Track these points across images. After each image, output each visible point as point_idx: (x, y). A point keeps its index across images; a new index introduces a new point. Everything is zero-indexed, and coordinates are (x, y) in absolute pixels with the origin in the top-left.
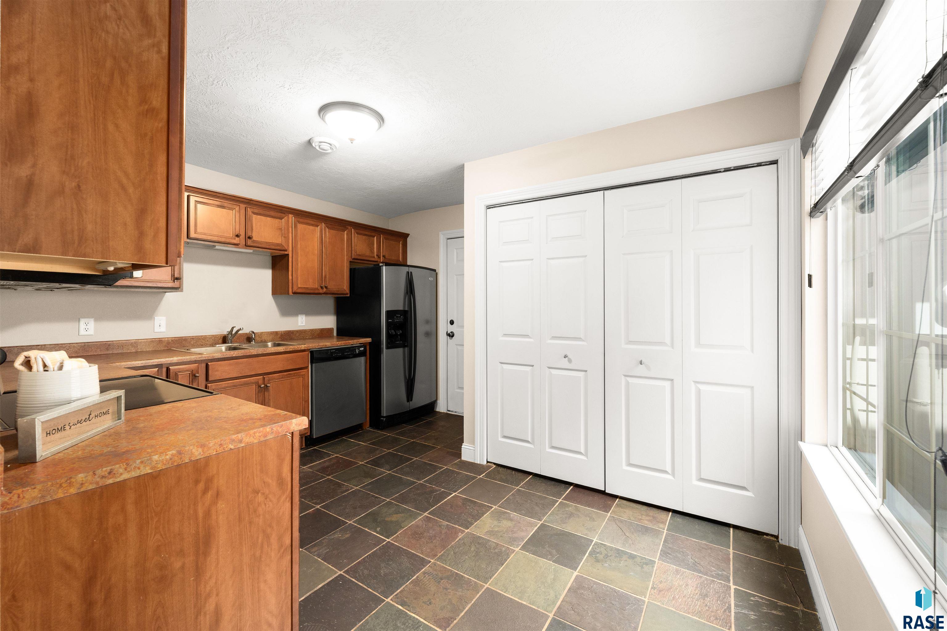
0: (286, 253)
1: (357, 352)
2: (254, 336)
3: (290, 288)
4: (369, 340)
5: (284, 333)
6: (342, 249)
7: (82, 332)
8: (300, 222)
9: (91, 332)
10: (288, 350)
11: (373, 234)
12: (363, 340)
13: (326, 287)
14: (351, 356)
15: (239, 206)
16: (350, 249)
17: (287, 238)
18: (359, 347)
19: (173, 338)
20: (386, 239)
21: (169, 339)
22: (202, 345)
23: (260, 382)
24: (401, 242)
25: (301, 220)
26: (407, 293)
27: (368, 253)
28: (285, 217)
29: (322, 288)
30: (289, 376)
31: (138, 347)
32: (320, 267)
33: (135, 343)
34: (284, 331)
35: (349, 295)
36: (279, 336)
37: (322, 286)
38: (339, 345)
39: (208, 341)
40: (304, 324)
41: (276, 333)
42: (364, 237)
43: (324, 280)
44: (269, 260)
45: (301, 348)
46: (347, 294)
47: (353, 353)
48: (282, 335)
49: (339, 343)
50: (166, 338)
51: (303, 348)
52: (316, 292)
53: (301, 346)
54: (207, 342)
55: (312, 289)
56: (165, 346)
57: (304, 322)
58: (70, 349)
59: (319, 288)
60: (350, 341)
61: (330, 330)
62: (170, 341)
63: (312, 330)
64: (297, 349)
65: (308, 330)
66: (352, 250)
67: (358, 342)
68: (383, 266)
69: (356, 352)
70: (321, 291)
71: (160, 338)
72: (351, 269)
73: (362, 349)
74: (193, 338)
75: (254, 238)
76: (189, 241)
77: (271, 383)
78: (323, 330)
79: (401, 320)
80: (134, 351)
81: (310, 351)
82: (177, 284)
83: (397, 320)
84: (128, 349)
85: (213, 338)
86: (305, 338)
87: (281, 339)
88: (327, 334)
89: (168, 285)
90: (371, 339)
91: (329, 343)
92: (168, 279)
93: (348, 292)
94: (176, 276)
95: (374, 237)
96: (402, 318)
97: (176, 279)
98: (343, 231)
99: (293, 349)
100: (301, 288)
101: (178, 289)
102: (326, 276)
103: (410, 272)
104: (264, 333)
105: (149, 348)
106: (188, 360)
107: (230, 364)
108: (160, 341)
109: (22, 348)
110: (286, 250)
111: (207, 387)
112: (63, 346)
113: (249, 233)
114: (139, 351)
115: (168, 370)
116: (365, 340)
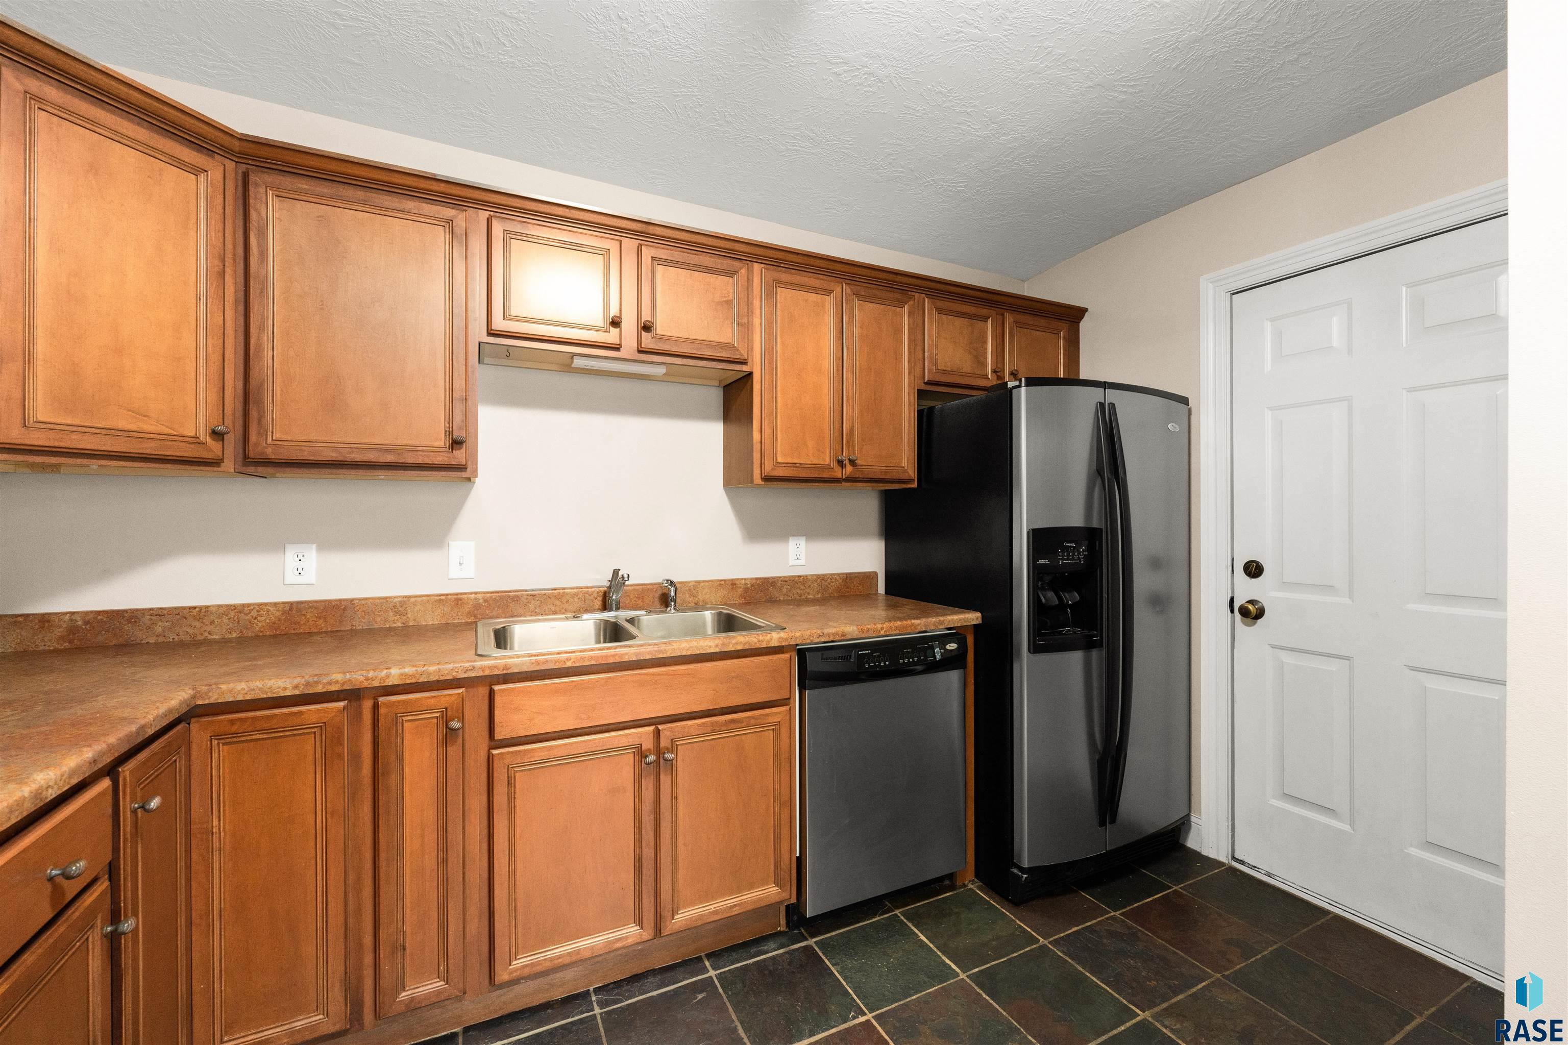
0: (745, 368)
1: (938, 657)
2: (673, 594)
3: (755, 467)
4: (973, 617)
5: (752, 585)
6: (898, 356)
7: (291, 577)
8: (783, 283)
9: (310, 576)
10: (731, 648)
11: (984, 312)
12: (955, 617)
13: (852, 462)
14: (919, 668)
15: (621, 241)
16: (920, 356)
17: (746, 328)
18: (943, 639)
19: (488, 593)
20: (1020, 325)
21: (477, 596)
22: (555, 613)
23: (648, 744)
24: (1062, 334)
25: (784, 277)
26: (1099, 472)
27: (967, 366)
28: (741, 268)
29: (841, 463)
30: (732, 726)
31: (409, 615)
32: (836, 407)
33: (401, 605)
34: (752, 579)
35: (915, 485)
36: (740, 591)
37: (840, 457)
38: (882, 632)
39: (567, 602)
40: (802, 562)
41: (733, 584)
42: (958, 322)
43: (848, 442)
44: (715, 397)
45: (768, 642)
46: (911, 481)
47: (926, 657)
48: (746, 590)
49: (882, 629)
50: (471, 593)
51: (774, 643)
52: (825, 475)
53: (768, 637)
54: (566, 606)
55: (815, 467)
56: (470, 614)
57: (803, 557)
58: (259, 618)
59: (834, 464)
60: (917, 622)
61: (868, 578)
62: (481, 601)
63: (822, 578)
64: (758, 645)
65: (812, 575)
66: (924, 359)
67: (941, 623)
68: (1019, 386)
69: (935, 657)
70: (838, 473)
71: (457, 594)
72: (920, 413)
73: (952, 646)
74: (533, 595)
75: (660, 328)
76: (492, 340)
77: (679, 747)
78: (851, 578)
79: (1079, 559)
80: (399, 624)
81: (798, 649)
82: (459, 456)
83: (1065, 560)
84: (386, 621)
85: (580, 596)
86: (804, 597)
87: (745, 598)
88: (861, 587)
89: (440, 459)
90: (979, 615)
91: (855, 628)
92: (436, 444)
93: (913, 476)
94: (456, 434)
95: (985, 319)
96: (1083, 554)
97: (456, 443)
98: (901, 304)
99: (745, 644)
100: (784, 464)
101: (462, 468)
102: (851, 430)
103: (1109, 404)
104: (702, 584)
105: (432, 619)
106: (434, 678)
107: (557, 691)
108: (457, 600)
109: (159, 614)
110: (746, 360)
111: (490, 760)
112: (246, 609)
113: (646, 316)
114: (411, 624)
115: (376, 707)
116: (962, 616)
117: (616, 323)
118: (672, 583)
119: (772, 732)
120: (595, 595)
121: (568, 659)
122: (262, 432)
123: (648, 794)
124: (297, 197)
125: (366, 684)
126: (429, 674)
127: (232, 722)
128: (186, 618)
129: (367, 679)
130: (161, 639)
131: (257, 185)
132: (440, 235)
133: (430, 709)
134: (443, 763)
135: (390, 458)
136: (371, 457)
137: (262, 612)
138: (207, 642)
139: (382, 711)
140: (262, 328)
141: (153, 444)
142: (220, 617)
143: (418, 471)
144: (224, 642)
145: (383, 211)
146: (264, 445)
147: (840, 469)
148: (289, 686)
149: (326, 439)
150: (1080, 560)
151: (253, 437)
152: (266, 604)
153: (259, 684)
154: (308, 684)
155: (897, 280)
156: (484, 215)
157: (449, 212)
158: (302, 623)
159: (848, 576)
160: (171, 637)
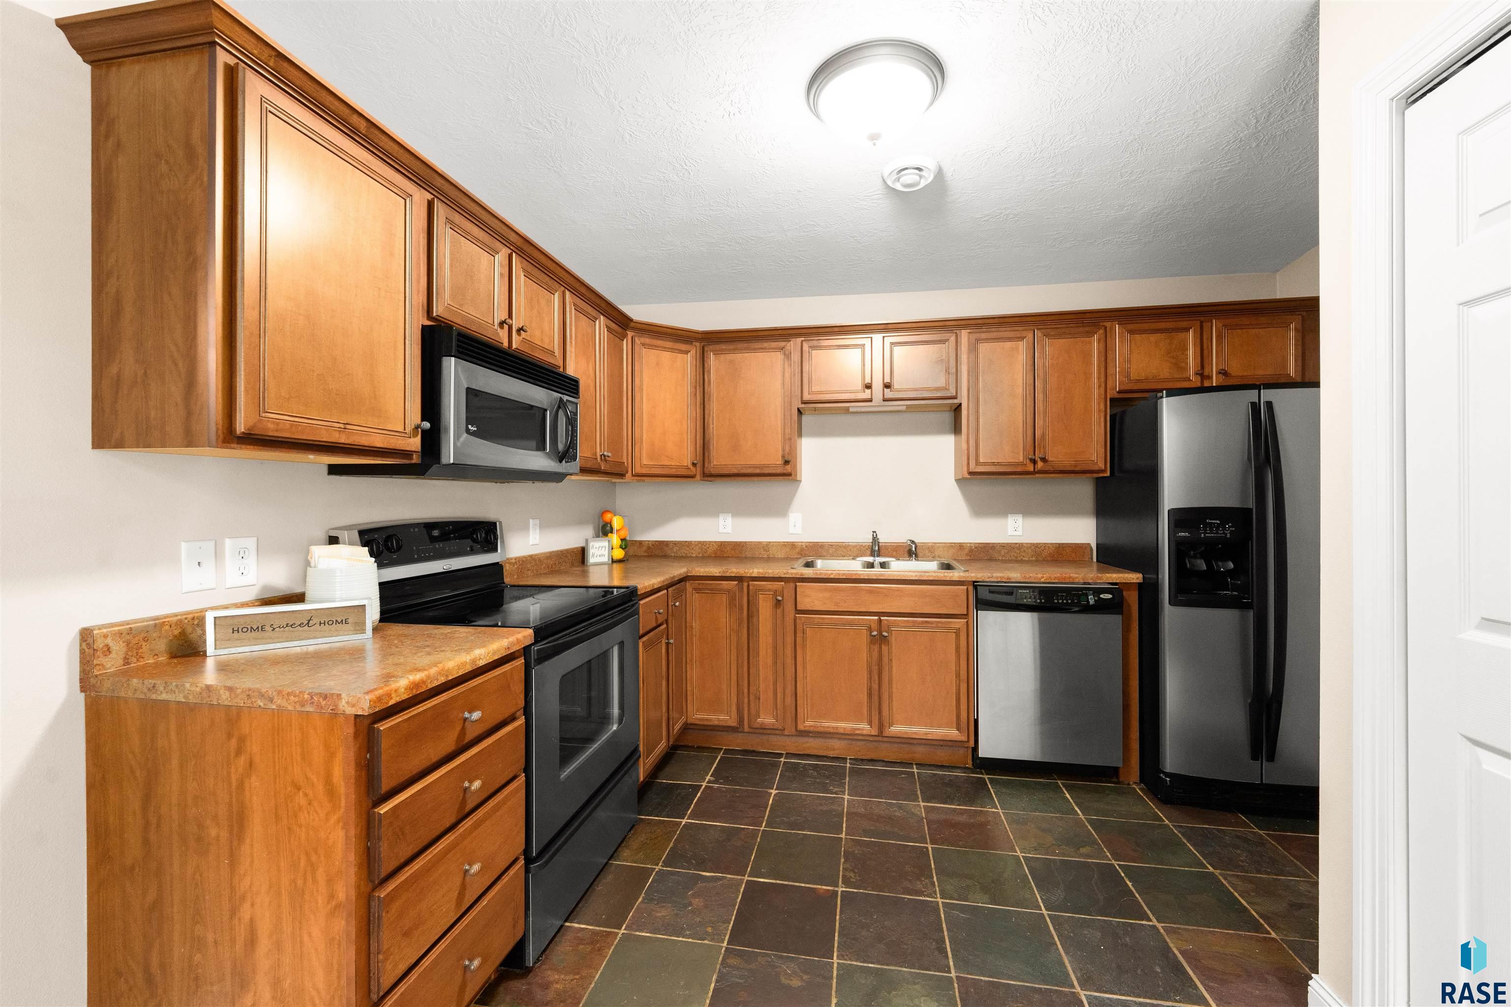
0: (955, 401)
1: (1092, 602)
2: (914, 549)
3: (964, 466)
4: (1136, 578)
5: (976, 548)
6: (1088, 375)
7: (722, 530)
8: (983, 339)
9: (729, 529)
11: (1184, 324)
12: (1114, 575)
13: (1044, 460)
14: (1075, 608)
15: (872, 338)
16: (1111, 371)
17: (955, 375)
18: (1100, 590)
19: (808, 542)
20: (1234, 327)
21: (803, 544)
22: (843, 556)
23: (874, 626)
24: (1293, 324)
25: (986, 335)
26: (1250, 461)
27: (1166, 372)
28: (951, 337)
29: (1034, 462)
30: (927, 625)
31: (770, 552)
32: (1029, 420)
33: (766, 546)
34: (975, 543)
35: (1108, 474)
36: (966, 551)
37: (1032, 457)
38: (1042, 580)
39: (850, 550)
40: (1019, 533)
41: (961, 546)
42: (1153, 338)
43: (1040, 445)
45: (951, 577)
46: (1104, 471)
47: (1079, 602)
48: (971, 551)
49: (1043, 577)
50: (799, 542)
51: (958, 579)
52: (1020, 469)
53: (958, 576)
55: (1010, 464)
56: (798, 553)
57: (1020, 529)
58: (709, 548)
59: (1027, 462)
60: (1074, 575)
61: (1086, 547)
62: (804, 546)
63: (1036, 546)
64: (944, 579)
65: (1027, 544)
66: (1116, 373)
68: (1161, 397)
69: (1088, 602)
70: (1031, 468)
71: (793, 542)
72: (1113, 417)
73: (1107, 597)
74: (831, 545)
75: (896, 385)
76: (803, 406)
77: (893, 632)
78: (1063, 548)
79: (1224, 533)
80: (766, 556)
81: (975, 584)
82: (788, 468)
83: (1208, 533)
84: (760, 554)
85: (858, 547)
86: (1020, 559)
87: (970, 556)
88: (1073, 555)
89: (779, 471)
90: (1140, 576)
92: (778, 463)
93: (1103, 467)
94: (786, 459)
95: (1187, 330)
96: (1229, 530)
97: (787, 462)
98: (1090, 334)
99: (935, 577)
100: (985, 464)
101: (789, 475)
102: (1043, 435)
103: (1264, 403)
104: (938, 545)
105: (781, 555)
106: (771, 576)
107: (826, 590)
108: (793, 545)
109: (675, 543)
110: (955, 398)
111: (795, 619)
112: (705, 543)
113: (887, 380)
114: (771, 556)
115: (748, 586)
116: (1121, 575)
117: (868, 386)
118: (913, 542)
119: (954, 633)
120: (867, 547)
121: (832, 574)
122: (709, 462)
123: (875, 654)
124: (722, 353)
125: (744, 575)
126: (769, 573)
127: (699, 584)
128: (684, 545)
129: (745, 573)
130: (676, 555)
131: (707, 351)
132: (779, 356)
133: (769, 590)
134: (775, 617)
135: (758, 471)
136: (750, 471)
137: (711, 545)
138: (692, 557)
139: (751, 588)
140: (709, 415)
141: (674, 470)
142: (696, 546)
143: (770, 477)
144: (696, 557)
145: (755, 350)
146: (711, 468)
147: (1032, 465)
148: (718, 572)
150: (1226, 534)
151: (706, 465)
152: (712, 542)
153: (707, 570)
154: (724, 572)
155: (1086, 317)
156: (799, 340)
157: (782, 344)
158: (726, 551)
160: (679, 554)
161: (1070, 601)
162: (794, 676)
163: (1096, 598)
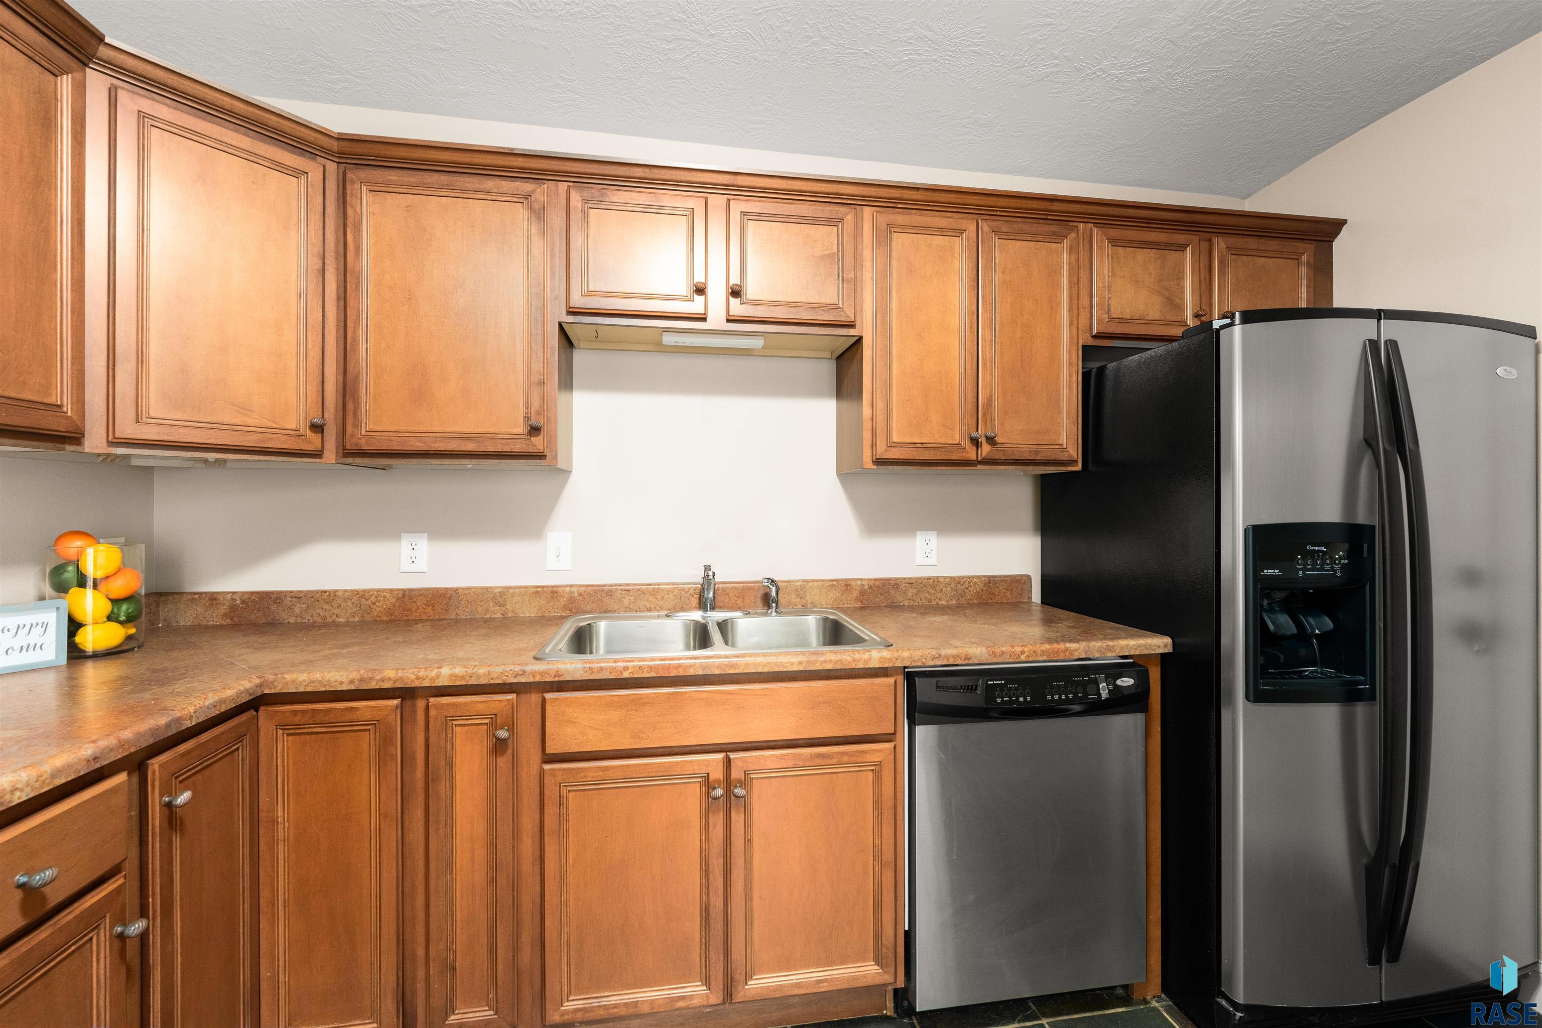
0: (852, 332)
1: (1104, 694)
2: (774, 594)
3: (865, 448)
4: (1160, 644)
5: (870, 587)
6: (1054, 305)
7: (405, 565)
8: (899, 227)
9: (422, 564)
10: (817, 667)
11: (1180, 238)
12: (1132, 642)
13: (991, 440)
14: (1077, 708)
15: (706, 199)
16: (1085, 301)
17: (854, 285)
18: (1113, 671)
19: (583, 586)
20: (1236, 252)
21: (573, 589)
22: (650, 610)
23: (717, 774)
24: (1304, 258)
25: (901, 218)
26: (1369, 442)
27: (1155, 313)
28: (847, 214)
29: (975, 442)
30: (819, 761)
31: (508, 607)
32: (969, 372)
33: (500, 596)
34: (870, 580)
35: (1078, 467)
36: (855, 593)
37: (974, 434)
38: (1023, 658)
39: (663, 598)
40: (932, 561)
41: (847, 585)
42: (1142, 255)
43: (984, 415)
44: (827, 370)
45: (866, 661)
46: (1073, 462)
47: (1086, 695)
48: (863, 592)
49: (1023, 652)
50: (567, 586)
51: (874, 664)
52: (955, 456)
53: (866, 656)
54: (661, 603)
55: (940, 447)
56: (565, 607)
57: (933, 555)
59: (966, 443)
60: (1072, 646)
61: (1020, 583)
62: (576, 595)
63: (957, 581)
64: (853, 666)
65: (945, 578)
66: (1091, 306)
67: (1110, 649)
68: (1232, 324)
69: (1099, 694)
70: (972, 454)
71: (553, 587)
72: (1086, 376)
73: (1126, 682)
74: (627, 590)
75: (751, 291)
76: (571, 319)
77: (754, 782)
78: (995, 583)
79: (1332, 569)
80: (499, 615)
81: (907, 672)
82: (538, 443)
83: (1309, 570)
84: (487, 611)
85: (676, 592)
86: (934, 603)
87: (861, 602)
88: (1008, 593)
89: (518, 447)
90: (1168, 640)
91: (984, 650)
92: (515, 431)
93: (1075, 456)
94: (533, 422)
95: (1182, 248)
96: (1340, 563)
97: (535, 430)
98: (1057, 238)
99: (836, 662)
100: (901, 444)
101: (540, 456)
102: (990, 399)
103: (1386, 342)
104: (810, 584)
105: (529, 611)
106: (483, 681)
107: (613, 705)
108: (553, 592)
109: (298, 596)
110: (853, 322)
111: (542, 774)
112: (366, 594)
113: (735, 280)
114: (510, 615)
115: (427, 708)
116: (1142, 641)
117: (700, 290)
118: (773, 581)
119: (871, 773)
120: (692, 592)
121: (626, 668)
122: (357, 425)
123: (718, 833)
124: (387, 189)
125: (416, 684)
126: (479, 677)
127: (295, 713)
128: (318, 601)
129: (418, 678)
130: (299, 620)
131: (352, 182)
132: (520, 212)
133: (480, 715)
134: (493, 773)
135: (470, 447)
136: (453, 446)
137: (380, 598)
138: (336, 625)
139: (433, 712)
140: (357, 322)
141: (255, 437)
142: (346, 600)
143: (498, 459)
144: (347, 624)
145: (465, 194)
146: (360, 437)
147: (975, 448)
149: (414, 429)
150: (1335, 571)
151: (349, 429)
152: (383, 591)
153: (318, 676)
154: (362, 680)
155: (1053, 208)
156: (563, 187)
157: (526, 187)
158: (413, 610)
159: (992, 579)
160: (307, 618)
161: (1071, 696)
162: (538, 900)
163: (1111, 687)
